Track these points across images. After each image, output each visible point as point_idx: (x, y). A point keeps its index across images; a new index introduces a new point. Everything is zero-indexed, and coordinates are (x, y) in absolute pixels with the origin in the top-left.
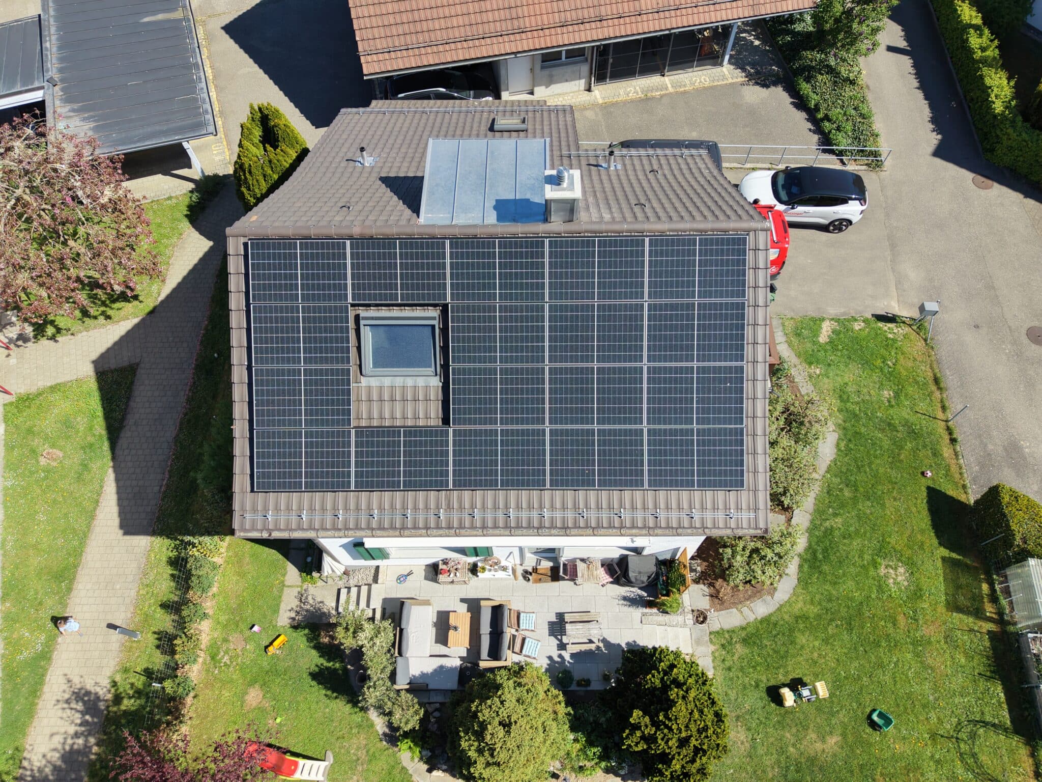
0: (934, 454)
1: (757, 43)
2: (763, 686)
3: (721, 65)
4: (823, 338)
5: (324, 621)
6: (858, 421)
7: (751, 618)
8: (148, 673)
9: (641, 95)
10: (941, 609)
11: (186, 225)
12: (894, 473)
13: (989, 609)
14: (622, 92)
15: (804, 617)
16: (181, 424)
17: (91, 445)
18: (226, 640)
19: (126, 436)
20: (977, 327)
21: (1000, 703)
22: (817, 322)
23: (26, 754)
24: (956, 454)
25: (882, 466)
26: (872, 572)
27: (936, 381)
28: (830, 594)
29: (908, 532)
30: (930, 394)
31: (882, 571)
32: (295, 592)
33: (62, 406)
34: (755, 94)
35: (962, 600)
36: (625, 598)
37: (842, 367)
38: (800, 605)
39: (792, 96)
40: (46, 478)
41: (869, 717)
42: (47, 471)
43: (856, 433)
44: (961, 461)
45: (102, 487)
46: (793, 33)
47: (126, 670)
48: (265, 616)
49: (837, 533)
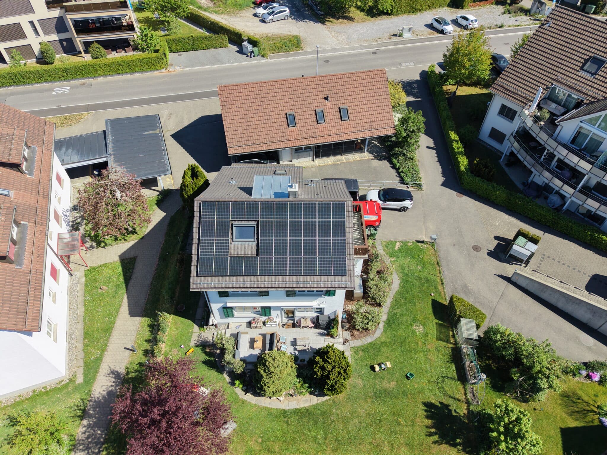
0: (435, 288)
1: (378, 144)
2: (369, 366)
3: (364, 152)
4: (396, 248)
5: (208, 344)
6: (408, 277)
7: (366, 342)
8: (140, 364)
9: (333, 163)
10: (435, 339)
11: (156, 207)
12: (420, 295)
13: (452, 340)
14: (326, 161)
15: (385, 342)
16: (153, 278)
17: (119, 285)
18: (170, 351)
19: (131, 281)
20: (454, 245)
21: (453, 371)
22: (395, 243)
23: (92, 392)
24: (444, 288)
25: (416, 292)
26: (410, 328)
27: (438, 263)
28: (395, 335)
29: (424, 314)
30: (435, 268)
31: (414, 327)
32: (197, 334)
33: (107, 271)
34: (377, 163)
35: (442, 337)
36: (319, 333)
37: (403, 258)
38: (384, 338)
39: (390, 164)
40: (101, 297)
41: (406, 375)
42: (101, 294)
43: (407, 281)
44: (445, 290)
45: (122, 300)
46: (391, 141)
47: (131, 363)
48: (185, 342)
49: (398, 314)
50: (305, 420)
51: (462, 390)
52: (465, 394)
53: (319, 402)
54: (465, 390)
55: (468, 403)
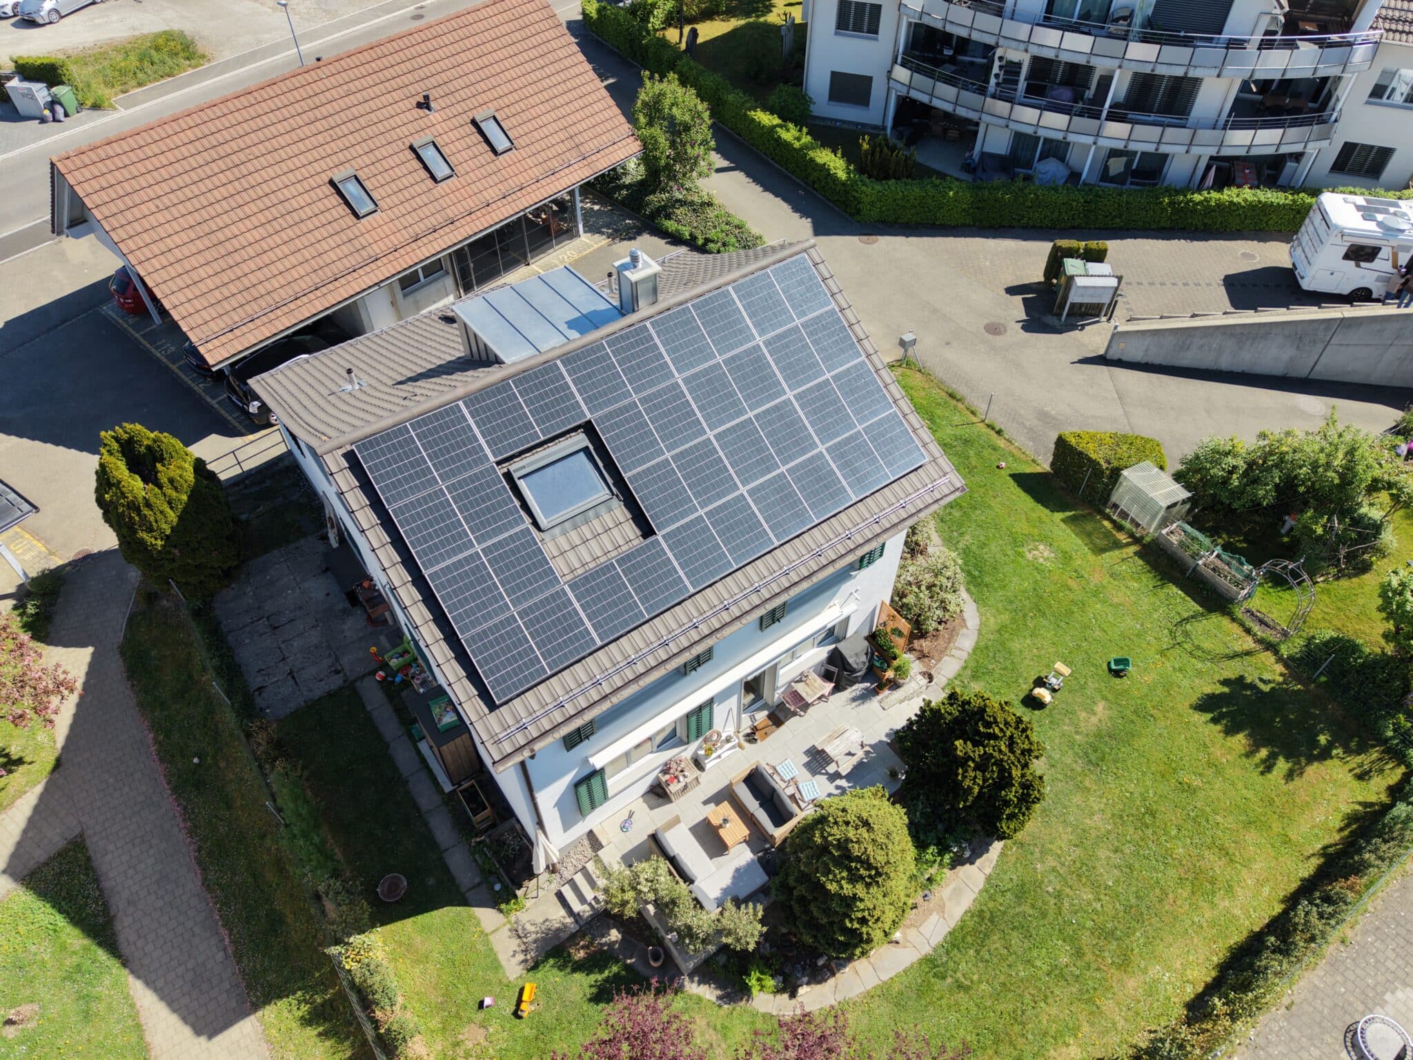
0: (994, 449)
3: (579, 236)
5: (564, 936)
7: (964, 655)
10: (1091, 557)
19: (125, 929)
21: (1183, 599)
24: (1009, 441)
26: (1023, 562)
27: (952, 396)
28: (1008, 597)
30: (955, 408)
31: (1029, 556)
32: (505, 932)
34: (627, 248)
35: (1101, 543)
36: (854, 700)
38: (992, 620)
39: (663, 238)
41: (1110, 670)
44: (1017, 444)
45: (132, 1006)
46: (626, 187)
48: (488, 982)
50: (995, 942)
51: (1236, 629)
52: (1248, 631)
53: (988, 871)
54: (1242, 625)
55: (1271, 647)
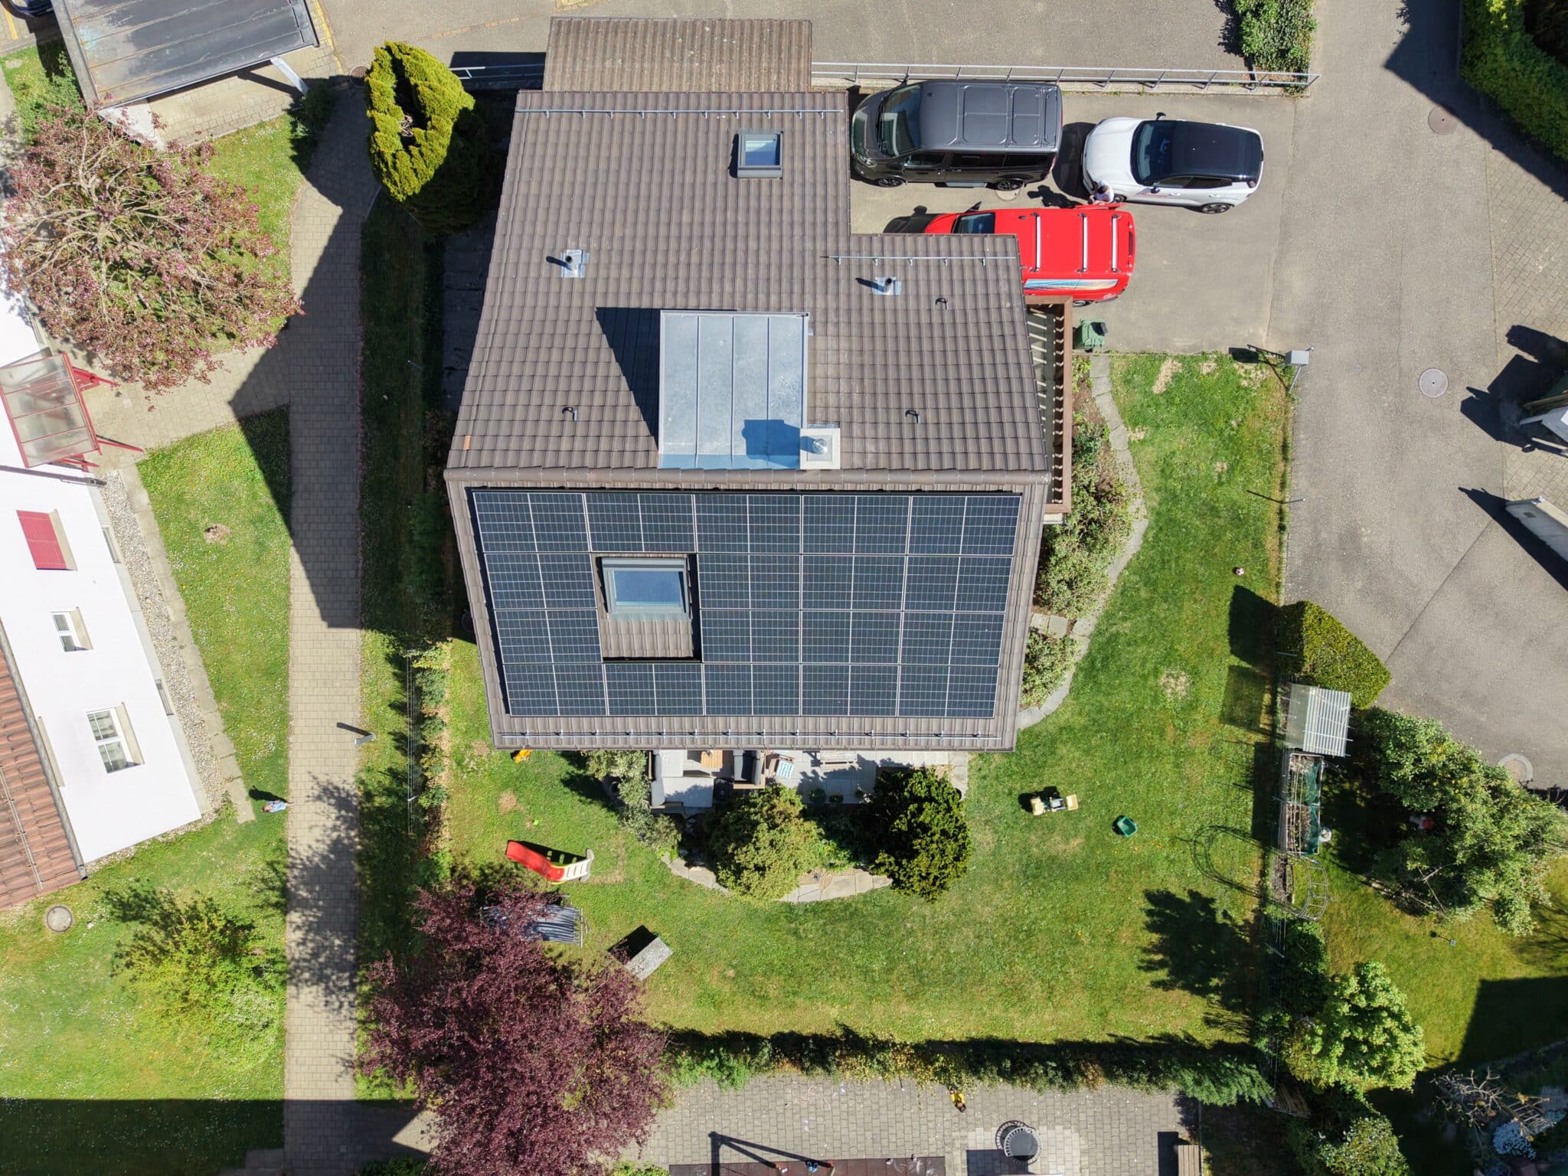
0: (1255, 546)
4: (1158, 388)
6: (1175, 504)
8: (392, 772)
13: (1264, 721)
15: (1069, 729)
16: (362, 491)
18: (468, 747)
19: (298, 503)
21: (1246, 811)
22: (1155, 359)
23: (290, 845)
25: (1190, 561)
26: (1151, 682)
28: (1102, 705)
29: (1200, 639)
30: (1272, 466)
31: (1162, 680)
33: (209, 467)
35: (1239, 712)
37: (1173, 429)
38: (1067, 715)
40: (219, 560)
41: (1115, 823)
42: (218, 551)
43: (1171, 520)
44: (1284, 555)
45: (288, 570)
47: (369, 770)
49: (1122, 640)
50: (842, 928)
51: (1256, 864)
52: (1263, 874)
53: (877, 886)
54: (1265, 866)
55: (1264, 898)
